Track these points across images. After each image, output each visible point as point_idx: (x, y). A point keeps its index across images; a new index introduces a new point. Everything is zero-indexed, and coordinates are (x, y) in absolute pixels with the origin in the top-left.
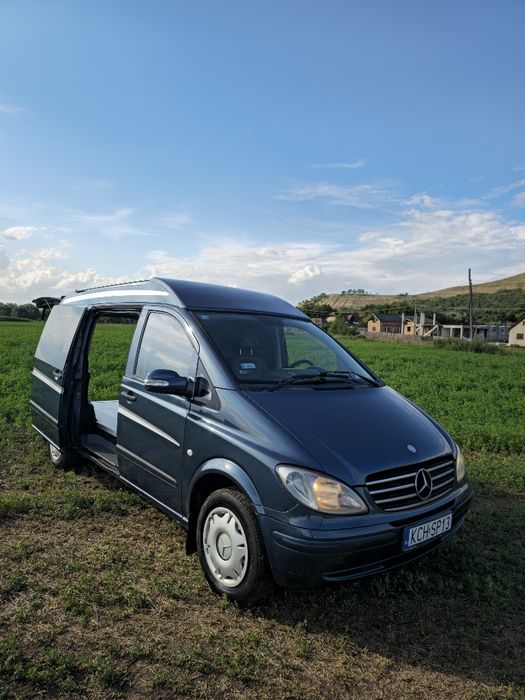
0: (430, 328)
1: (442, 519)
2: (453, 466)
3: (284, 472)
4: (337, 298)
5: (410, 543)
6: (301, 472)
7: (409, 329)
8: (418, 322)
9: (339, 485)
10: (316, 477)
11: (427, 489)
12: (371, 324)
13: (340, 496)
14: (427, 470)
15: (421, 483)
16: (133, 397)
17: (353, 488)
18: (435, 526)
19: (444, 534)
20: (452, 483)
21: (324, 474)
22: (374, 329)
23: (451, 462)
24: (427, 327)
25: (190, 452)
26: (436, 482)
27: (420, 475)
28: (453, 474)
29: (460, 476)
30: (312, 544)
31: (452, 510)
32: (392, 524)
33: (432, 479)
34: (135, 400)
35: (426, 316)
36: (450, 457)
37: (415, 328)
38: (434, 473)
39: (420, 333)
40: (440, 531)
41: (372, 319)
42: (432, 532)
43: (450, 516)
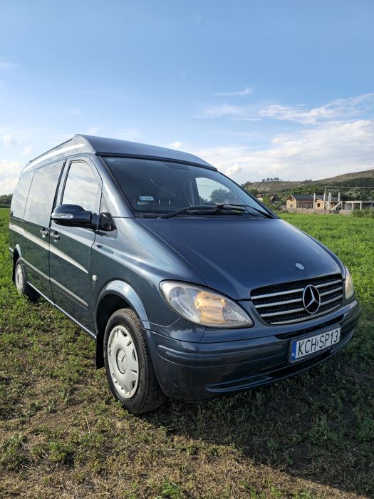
0: (335, 204)
1: (330, 333)
2: (342, 284)
3: (167, 288)
4: (258, 184)
5: (298, 355)
6: (184, 287)
7: (319, 205)
8: (327, 200)
9: (223, 299)
10: (199, 292)
11: (315, 305)
12: (289, 202)
13: (224, 310)
14: (315, 287)
15: (308, 297)
16: (57, 236)
17: (236, 301)
18: (323, 339)
19: (332, 347)
20: (341, 299)
21: (206, 288)
22: (292, 206)
23: (340, 281)
24: (333, 203)
25: (94, 277)
26: (324, 298)
27: (308, 291)
28: (342, 292)
29: (348, 294)
30: (197, 357)
31: (341, 324)
32: (277, 336)
33: (320, 295)
34: (59, 239)
35: (332, 196)
36: (339, 276)
37: (323, 205)
38: (322, 290)
39: (328, 208)
40: (328, 344)
41: (290, 198)
42: (321, 344)
43: (339, 329)
